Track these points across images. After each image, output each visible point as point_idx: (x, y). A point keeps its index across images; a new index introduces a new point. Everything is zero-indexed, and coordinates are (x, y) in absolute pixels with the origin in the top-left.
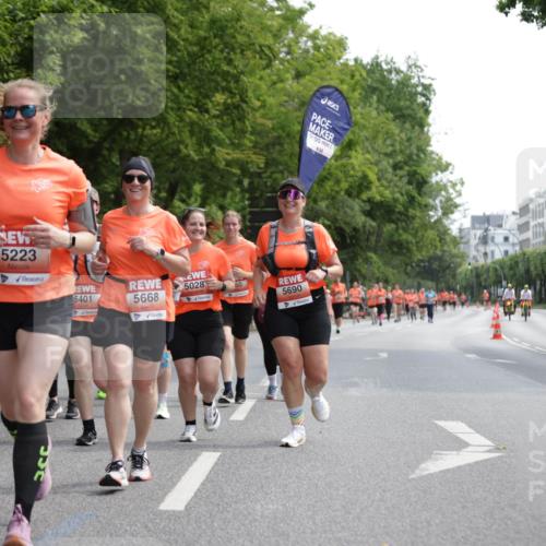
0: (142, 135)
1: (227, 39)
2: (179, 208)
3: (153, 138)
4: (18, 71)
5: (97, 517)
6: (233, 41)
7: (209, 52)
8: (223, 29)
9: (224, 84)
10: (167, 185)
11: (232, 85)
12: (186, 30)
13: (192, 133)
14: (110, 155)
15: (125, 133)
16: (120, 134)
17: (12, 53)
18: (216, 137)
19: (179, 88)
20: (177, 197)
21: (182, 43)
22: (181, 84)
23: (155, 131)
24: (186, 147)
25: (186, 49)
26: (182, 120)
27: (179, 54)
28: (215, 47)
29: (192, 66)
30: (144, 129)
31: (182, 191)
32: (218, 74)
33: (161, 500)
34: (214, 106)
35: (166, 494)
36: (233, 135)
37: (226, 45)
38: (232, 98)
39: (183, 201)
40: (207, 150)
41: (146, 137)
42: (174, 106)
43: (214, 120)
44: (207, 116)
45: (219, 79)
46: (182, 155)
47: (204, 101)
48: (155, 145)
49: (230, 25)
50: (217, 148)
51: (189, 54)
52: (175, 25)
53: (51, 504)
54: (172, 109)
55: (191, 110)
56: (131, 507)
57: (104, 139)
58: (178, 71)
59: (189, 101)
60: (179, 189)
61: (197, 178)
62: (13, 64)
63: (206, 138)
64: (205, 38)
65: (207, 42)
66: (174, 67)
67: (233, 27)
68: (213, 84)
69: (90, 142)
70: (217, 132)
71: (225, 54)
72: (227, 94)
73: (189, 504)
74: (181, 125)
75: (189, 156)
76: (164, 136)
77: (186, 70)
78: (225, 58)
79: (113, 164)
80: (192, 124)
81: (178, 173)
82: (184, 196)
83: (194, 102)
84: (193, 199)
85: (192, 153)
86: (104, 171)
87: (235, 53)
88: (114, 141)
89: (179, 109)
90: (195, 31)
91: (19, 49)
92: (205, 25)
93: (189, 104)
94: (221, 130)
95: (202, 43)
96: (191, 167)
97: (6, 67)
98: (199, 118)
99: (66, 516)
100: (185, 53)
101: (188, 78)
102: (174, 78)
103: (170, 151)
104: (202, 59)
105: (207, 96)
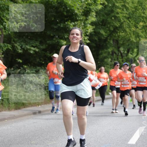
1: (143, 6)
2: (130, 56)
3: (122, 36)
4: (83, 17)
6: (145, 7)
7: (138, 10)
8: (142, 4)
9: (142, 20)
10: (127, 50)
11: (145, 20)
12: (131, 4)
13: (134, 34)
14: (110, 41)
15: (114, 35)
16: (113, 35)
17: (81, 12)
18: (141, 35)
19: (129, 21)
20: (130, 53)
21: (130, 8)
22: (130, 20)
23: (123, 34)
24: (132, 38)
25: (131, 9)
26: (130, 30)
27: (129, 11)
29: (133, 15)
30: (120, 33)
31: (131, 51)
32: (141, 17)
33: (128, 141)
34: (140, 26)
35: (130, 139)
36: (146, 34)
37: (143, 8)
38: (145, 24)
39: (131, 54)
40: (138, 39)
41: (120, 35)
42: (128, 26)
43: (140, 30)
44: (138, 29)
45: (141, 18)
46: (131, 41)
47: (137, 25)
48: (123, 38)
49: (143, 2)
50: (141, 38)
52: (128, 3)
53: (97, 142)
54: (127, 27)
55: (133, 27)
56: (120, 143)
57: (108, 36)
58: (129, 16)
59: (132, 25)
60: (130, 51)
61: (135, 47)
62: (82, 15)
63: (138, 36)
64: (137, 6)
65: (137, 8)
66: (128, 15)
67: (144, 3)
68: (139, 20)
69: (104, 37)
70: (141, 34)
71: (143, 11)
72: (143, 22)
73: (137, 142)
75: (133, 41)
76: (126, 35)
77: (131, 16)
78: (143, 12)
79: (111, 43)
80: (134, 32)
81: (129, 46)
83: (134, 25)
84: (134, 53)
86: (108, 45)
87: (145, 11)
88: (111, 37)
89: (129, 27)
90: (134, 4)
91: (83, 10)
92: (136, 3)
93: (132, 26)
94: (142, 33)
95: (136, 8)
96: (133, 44)
97: (79, 16)
98: (136, 30)
99: (101, 145)
100: (131, 11)
101: (132, 18)
102: (128, 18)
103: (127, 40)
104: (136, 12)
105: (138, 23)
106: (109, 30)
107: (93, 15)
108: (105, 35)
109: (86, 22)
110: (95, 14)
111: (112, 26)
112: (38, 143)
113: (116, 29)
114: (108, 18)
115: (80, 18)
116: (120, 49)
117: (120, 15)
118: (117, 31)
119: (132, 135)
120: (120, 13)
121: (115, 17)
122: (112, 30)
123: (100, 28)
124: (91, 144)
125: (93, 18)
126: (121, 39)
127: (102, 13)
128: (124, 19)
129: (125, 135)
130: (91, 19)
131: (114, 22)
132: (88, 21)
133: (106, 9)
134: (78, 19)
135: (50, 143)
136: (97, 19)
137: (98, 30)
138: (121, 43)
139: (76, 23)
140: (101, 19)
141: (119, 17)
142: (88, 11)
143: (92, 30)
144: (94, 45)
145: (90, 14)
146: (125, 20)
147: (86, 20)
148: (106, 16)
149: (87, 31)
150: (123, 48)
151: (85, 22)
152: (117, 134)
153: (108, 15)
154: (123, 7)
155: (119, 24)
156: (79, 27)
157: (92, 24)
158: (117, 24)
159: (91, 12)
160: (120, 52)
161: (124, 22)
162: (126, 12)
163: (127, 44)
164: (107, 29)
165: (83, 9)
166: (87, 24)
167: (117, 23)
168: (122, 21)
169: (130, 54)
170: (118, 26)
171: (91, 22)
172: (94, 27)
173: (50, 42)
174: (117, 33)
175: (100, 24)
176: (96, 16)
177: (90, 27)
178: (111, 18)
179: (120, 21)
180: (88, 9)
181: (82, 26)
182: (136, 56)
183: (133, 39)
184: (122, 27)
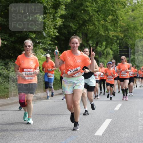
0: (88, 28)
2: (99, 49)
3: (91, 29)
4: (52, 10)
5: (77, 137)
7: (107, 4)
9: (112, 13)
10: (95, 43)
11: (114, 13)
13: (103, 27)
14: (79, 34)
15: (83, 28)
16: (82, 28)
17: (50, 4)
18: (109, 29)
19: (99, 15)
20: (98, 46)
22: (99, 13)
23: (92, 27)
24: (101, 31)
25: (100, 3)
26: (99, 24)
27: (98, 5)
28: (109, 3)
29: (102, 8)
30: (89, 26)
31: (100, 44)
32: (110, 10)
33: (95, 132)
34: (109, 20)
35: (96, 131)
36: (114, 28)
37: (112, 2)
38: (114, 17)
39: (100, 47)
40: (107, 32)
41: (89, 29)
43: (109, 24)
44: (107, 22)
45: (110, 12)
46: (100, 34)
48: (92, 31)
50: (110, 32)
51: (101, 4)
53: (63, 134)
54: (96, 21)
55: (102, 21)
56: (86, 135)
57: (77, 29)
58: (98, 10)
59: (102, 18)
60: (99, 44)
61: (104, 40)
62: (51, 8)
63: (106, 29)
66: (97, 8)
68: (108, 13)
69: (73, 30)
70: (109, 27)
71: (112, 5)
72: (112, 16)
73: (103, 134)
74: (99, 25)
75: (102, 34)
76: (94, 28)
77: (100, 9)
78: (112, 6)
80: (103, 25)
81: (98, 39)
82: (100, 46)
83: (103, 18)
84: (103, 47)
85: (103, 33)
87: (115, 4)
88: (80, 30)
89: (98, 21)
94: (111, 26)
96: (102, 37)
97: (49, 9)
98: (104, 23)
99: (68, 137)
100: (100, 4)
101: (101, 11)
102: (97, 12)
103: (96, 33)
104: (105, 6)
105: (107, 17)
106: (79, 23)
107: (62, 8)
108: (75, 28)
109: (56, 15)
110: (64, 7)
111: (82, 19)
112: (6, 135)
113: (85, 22)
114: (77, 11)
115: (49, 10)
116: (89, 42)
117: (89, 9)
118: (86, 24)
119: (98, 127)
120: (89, 7)
121: (85, 11)
122: (82, 23)
123: (70, 21)
124: (58, 135)
125: (62, 11)
126: (90, 33)
127: (71, 6)
128: (93, 12)
129: (91, 127)
130: (61, 12)
131: (83, 16)
132: (57, 14)
133: (75, 3)
134: (47, 11)
135: (17, 135)
136: (66, 12)
137: (68, 24)
138: (90, 36)
139: (45, 16)
140: (70, 12)
141: (88, 10)
142: (58, 4)
143: (62, 23)
144: (63, 38)
145: (60, 7)
146: (95, 13)
147: (56, 13)
148: (75, 9)
149: (56, 24)
150: (92, 41)
151: (54, 15)
152: (84, 126)
153: (77, 8)
154: (93, 1)
155: (88, 18)
156: (48, 20)
157: (62, 17)
158: (86, 18)
159: (61, 5)
160: (89, 45)
161: (93, 15)
162: (96, 5)
163: (96, 37)
164: (77, 22)
165: (52, 1)
166: (57, 17)
167: (86, 16)
168: (91, 14)
169: (98, 48)
170: (87, 19)
171: (60, 15)
172: (63, 20)
173: (19, 34)
174: (86, 26)
175: (69, 17)
176: (65, 9)
177: (59, 19)
178: (81, 12)
179: (89, 14)
180: (58, 2)
181: (51, 19)
182: (105, 49)
183: (102, 33)
184: (91, 21)
